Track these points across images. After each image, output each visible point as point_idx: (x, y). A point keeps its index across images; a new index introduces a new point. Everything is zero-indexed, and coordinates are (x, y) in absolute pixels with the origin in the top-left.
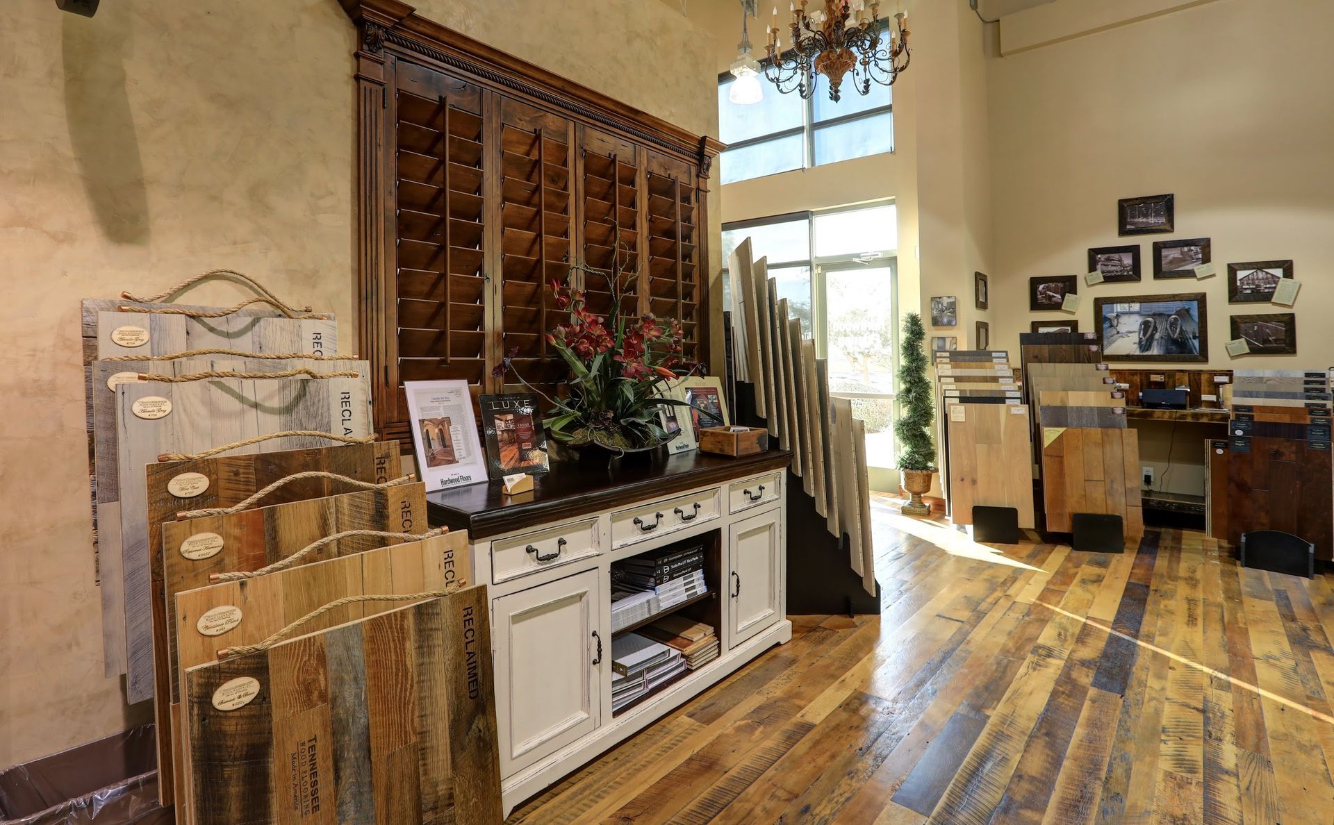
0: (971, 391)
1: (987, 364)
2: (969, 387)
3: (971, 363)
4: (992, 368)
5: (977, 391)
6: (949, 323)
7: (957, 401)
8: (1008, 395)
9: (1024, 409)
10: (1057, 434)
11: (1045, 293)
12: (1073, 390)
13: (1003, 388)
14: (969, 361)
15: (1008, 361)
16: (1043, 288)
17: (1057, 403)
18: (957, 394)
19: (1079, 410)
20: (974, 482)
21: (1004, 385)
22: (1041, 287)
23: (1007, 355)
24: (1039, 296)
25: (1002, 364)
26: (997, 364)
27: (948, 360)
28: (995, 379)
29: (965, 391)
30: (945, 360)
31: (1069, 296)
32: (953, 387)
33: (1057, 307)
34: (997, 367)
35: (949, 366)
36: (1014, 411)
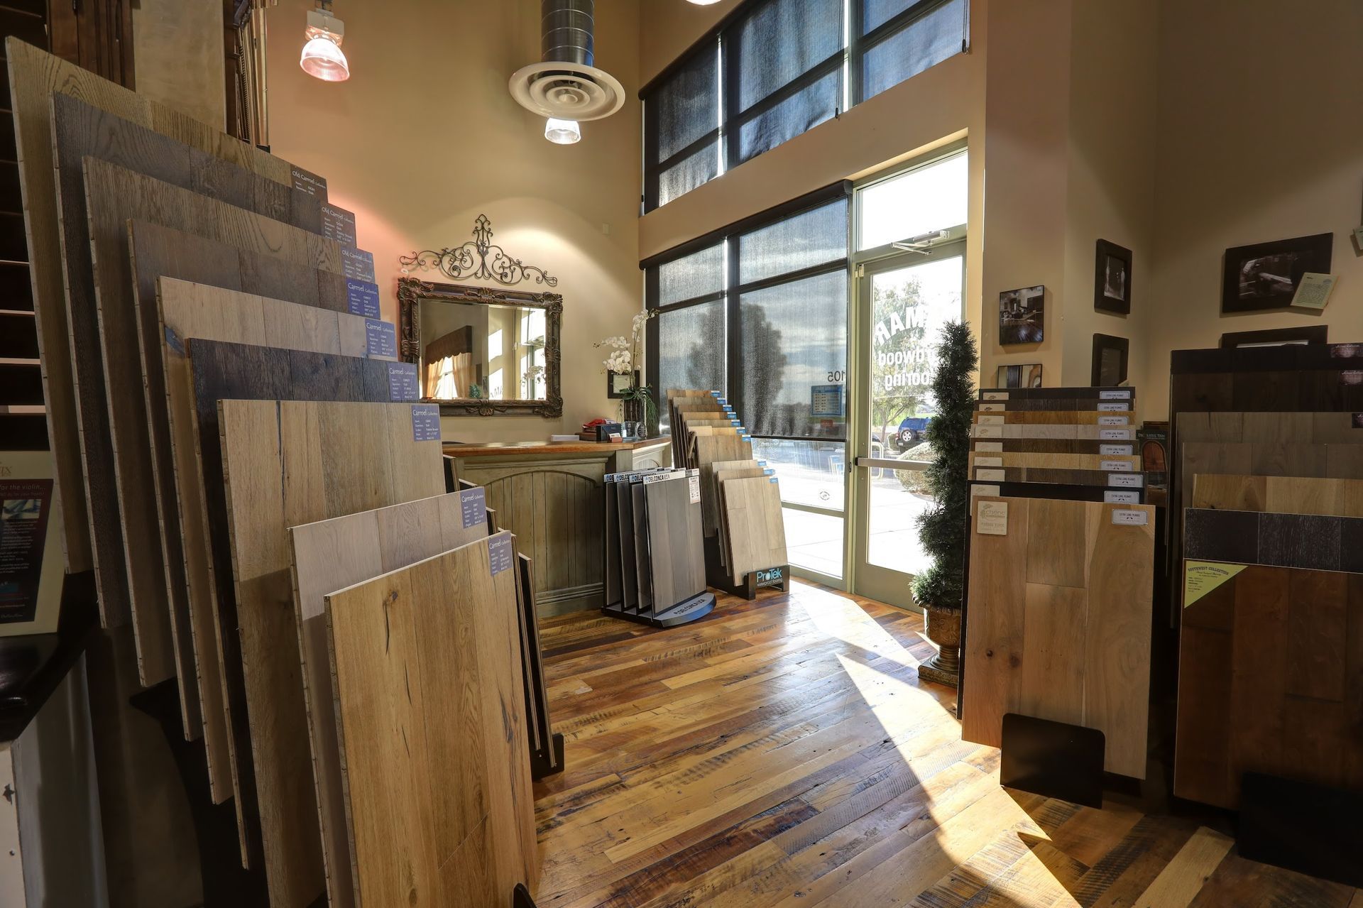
0: (1030, 471)
1: (1083, 415)
2: (1028, 461)
3: (1048, 413)
4: (1093, 422)
5: (1043, 471)
6: (1030, 339)
7: (995, 491)
8: (1113, 481)
9: (1143, 515)
10: (1223, 579)
11: (1257, 277)
12: (1282, 473)
13: (1105, 466)
14: (1046, 409)
15: (1131, 408)
16: (1253, 268)
17: (1235, 503)
18: (1000, 476)
19: (1289, 523)
20: (1015, 662)
21: (1110, 458)
22: (1248, 266)
23: (1133, 396)
24: (1243, 285)
25: (1114, 414)
26: (1105, 414)
27: (1002, 407)
28: (1091, 447)
29: (1018, 470)
30: (995, 408)
31: (1310, 279)
32: (997, 461)
33: (1282, 301)
34: (1102, 421)
35: (1001, 419)
36: (1119, 518)
